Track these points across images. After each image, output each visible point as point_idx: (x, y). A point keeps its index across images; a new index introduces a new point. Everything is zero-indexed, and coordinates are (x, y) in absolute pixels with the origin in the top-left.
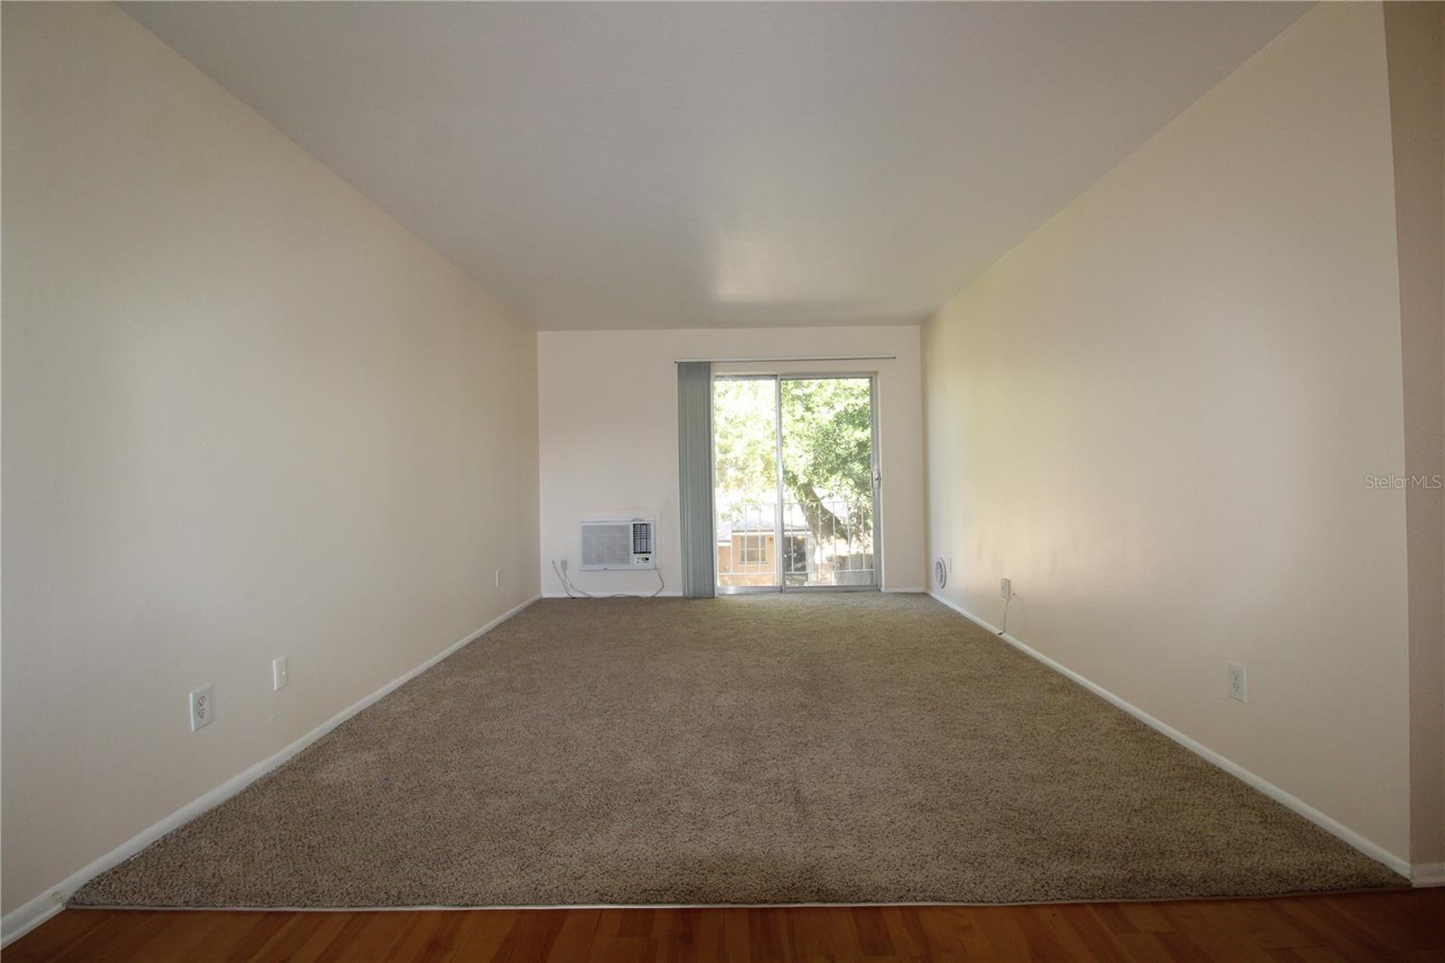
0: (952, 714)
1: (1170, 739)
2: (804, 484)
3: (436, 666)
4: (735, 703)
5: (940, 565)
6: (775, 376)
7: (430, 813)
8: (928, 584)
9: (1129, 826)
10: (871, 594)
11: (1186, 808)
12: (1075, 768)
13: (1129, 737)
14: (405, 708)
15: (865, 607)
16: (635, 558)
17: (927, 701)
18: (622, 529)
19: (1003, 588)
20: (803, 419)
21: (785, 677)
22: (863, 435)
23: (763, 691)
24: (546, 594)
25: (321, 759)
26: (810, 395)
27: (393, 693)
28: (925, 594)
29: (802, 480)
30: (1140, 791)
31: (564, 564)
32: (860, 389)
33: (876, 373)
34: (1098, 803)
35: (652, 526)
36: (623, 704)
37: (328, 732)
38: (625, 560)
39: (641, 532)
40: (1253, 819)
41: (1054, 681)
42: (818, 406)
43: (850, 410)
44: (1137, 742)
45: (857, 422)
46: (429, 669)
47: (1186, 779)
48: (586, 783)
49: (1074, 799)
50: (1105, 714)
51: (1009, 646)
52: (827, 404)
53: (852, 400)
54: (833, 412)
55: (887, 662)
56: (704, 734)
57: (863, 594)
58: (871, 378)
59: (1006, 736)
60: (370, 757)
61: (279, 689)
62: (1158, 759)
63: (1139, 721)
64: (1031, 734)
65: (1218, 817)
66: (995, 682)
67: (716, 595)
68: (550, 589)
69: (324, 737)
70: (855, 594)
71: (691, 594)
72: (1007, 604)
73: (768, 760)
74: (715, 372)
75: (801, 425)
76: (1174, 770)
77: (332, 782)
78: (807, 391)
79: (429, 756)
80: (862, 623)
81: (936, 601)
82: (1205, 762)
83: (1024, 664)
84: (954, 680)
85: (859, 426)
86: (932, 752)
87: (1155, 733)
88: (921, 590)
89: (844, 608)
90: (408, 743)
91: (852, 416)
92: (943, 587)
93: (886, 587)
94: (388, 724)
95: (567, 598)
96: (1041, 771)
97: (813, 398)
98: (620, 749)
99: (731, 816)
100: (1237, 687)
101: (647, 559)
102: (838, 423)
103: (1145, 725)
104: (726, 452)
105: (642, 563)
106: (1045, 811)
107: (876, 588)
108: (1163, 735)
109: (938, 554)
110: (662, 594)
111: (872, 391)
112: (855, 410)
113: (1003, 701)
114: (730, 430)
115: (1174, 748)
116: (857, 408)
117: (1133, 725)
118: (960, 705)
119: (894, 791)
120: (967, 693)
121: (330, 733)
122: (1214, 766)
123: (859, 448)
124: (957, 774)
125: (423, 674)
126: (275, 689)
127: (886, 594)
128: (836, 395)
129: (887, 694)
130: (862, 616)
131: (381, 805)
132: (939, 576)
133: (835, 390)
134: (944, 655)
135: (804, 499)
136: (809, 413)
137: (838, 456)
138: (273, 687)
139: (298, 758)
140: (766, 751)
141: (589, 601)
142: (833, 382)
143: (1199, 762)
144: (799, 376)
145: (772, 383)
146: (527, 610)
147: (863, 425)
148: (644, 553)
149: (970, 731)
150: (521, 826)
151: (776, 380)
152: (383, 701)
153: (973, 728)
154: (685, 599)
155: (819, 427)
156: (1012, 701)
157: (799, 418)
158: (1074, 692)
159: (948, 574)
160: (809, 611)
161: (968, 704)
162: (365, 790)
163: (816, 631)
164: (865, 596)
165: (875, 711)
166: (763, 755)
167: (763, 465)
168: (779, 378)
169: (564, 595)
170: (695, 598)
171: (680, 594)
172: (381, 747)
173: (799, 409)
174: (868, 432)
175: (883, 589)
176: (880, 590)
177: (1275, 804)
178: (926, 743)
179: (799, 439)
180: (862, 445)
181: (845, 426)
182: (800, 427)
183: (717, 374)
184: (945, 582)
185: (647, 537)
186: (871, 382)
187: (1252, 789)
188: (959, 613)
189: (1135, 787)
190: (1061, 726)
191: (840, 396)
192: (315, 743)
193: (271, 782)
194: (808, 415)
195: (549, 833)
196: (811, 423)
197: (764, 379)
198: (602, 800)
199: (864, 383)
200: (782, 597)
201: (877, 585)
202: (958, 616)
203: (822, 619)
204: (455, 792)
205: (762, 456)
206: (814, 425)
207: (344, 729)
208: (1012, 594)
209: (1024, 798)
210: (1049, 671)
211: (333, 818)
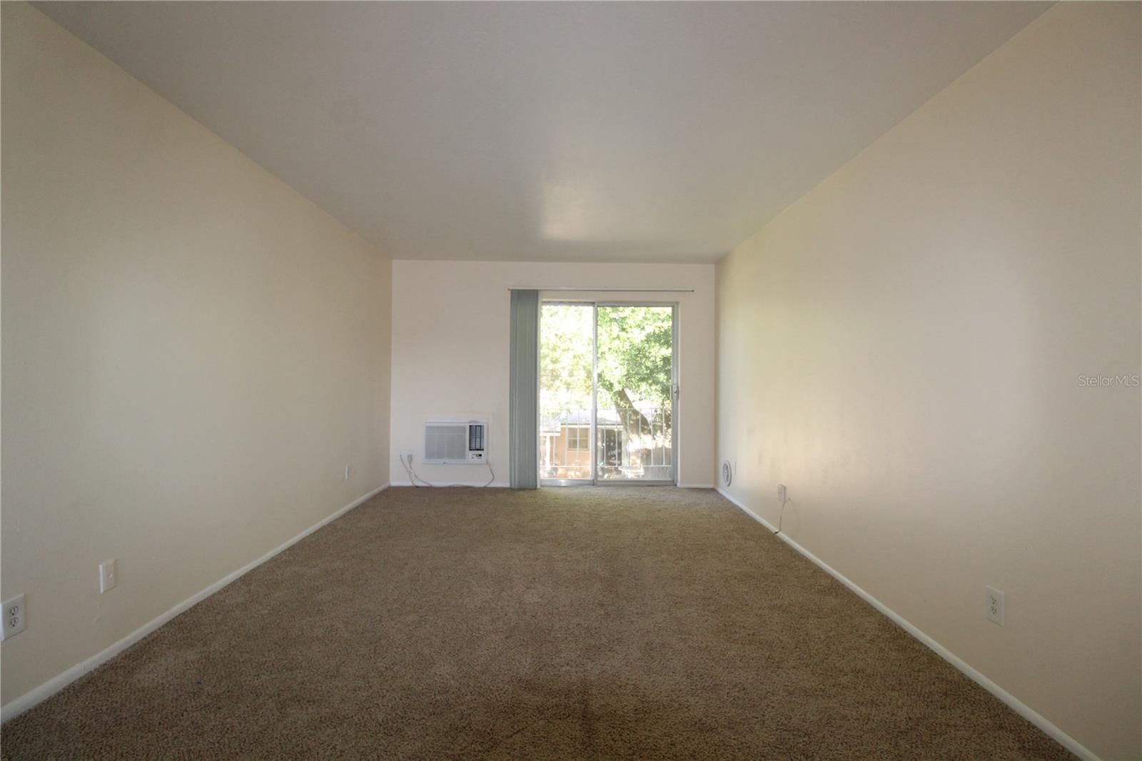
0: (734, 616)
1: (928, 648)
2: (619, 391)
3: (280, 554)
4: (540, 600)
5: (726, 467)
6: (593, 304)
7: (228, 726)
8: (716, 481)
9: (897, 752)
10: (668, 488)
11: (948, 730)
12: (844, 680)
13: (891, 644)
14: (240, 600)
15: (663, 501)
16: (470, 454)
17: (711, 601)
18: (462, 429)
19: (779, 493)
20: (618, 337)
21: (587, 573)
22: (667, 352)
23: (567, 587)
24: (394, 483)
25: (145, 657)
26: (624, 318)
27: (234, 584)
28: (713, 490)
29: (617, 387)
30: (905, 709)
31: (410, 458)
32: (666, 315)
33: (677, 303)
34: (867, 723)
35: (485, 428)
36: (439, 600)
37: (161, 625)
38: (462, 456)
39: (476, 432)
40: (1011, 745)
41: (823, 582)
42: (631, 327)
43: (657, 332)
44: (898, 650)
45: (662, 341)
46: (272, 558)
47: (946, 694)
48: (387, 691)
49: (844, 717)
50: (868, 619)
51: (783, 544)
52: (639, 326)
53: (659, 323)
54: (644, 333)
55: (678, 559)
56: (507, 635)
57: (662, 488)
58: (673, 307)
59: (781, 642)
60: (191, 655)
61: (104, 592)
62: (919, 671)
63: (900, 627)
64: (804, 639)
65: (979, 741)
66: (772, 581)
67: (538, 486)
68: (398, 479)
69: (156, 631)
70: (655, 488)
71: (516, 485)
72: (783, 506)
73: (562, 666)
74: (542, 299)
75: (617, 342)
76: (934, 684)
77: (146, 685)
78: (622, 315)
79: (246, 656)
80: (659, 517)
81: (722, 497)
82: (962, 675)
83: (796, 563)
84: (735, 578)
85: (664, 344)
86: (713, 659)
87: (915, 641)
88: (711, 486)
89: (645, 501)
90: (231, 640)
91: (659, 336)
92: (729, 485)
93: (681, 483)
94: (219, 618)
95: (412, 486)
96: (813, 684)
97: (627, 321)
98: (426, 651)
99: (519, 734)
100: (994, 610)
101: (480, 455)
102: (648, 341)
103: (906, 632)
104: (555, 362)
105: (476, 460)
106: (818, 732)
107: (673, 483)
108: (921, 643)
109: (725, 457)
110: (493, 485)
111: (674, 317)
112: (661, 332)
113: (778, 602)
114: (559, 344)
115: (933, 659)
116: (663, 330)
117: (894, 632)
118: (740, 606)
119: (676, 705)
120: (747, 593)
121: (163, 627)
122: (970, 680)
123: (664, 363)
124: (735, 686)
125: (265, 563)
126: (102, 591)
127: (680, 488)
128: (645, 319)
129: (677, 592)
130: (660, 510)
131: (185, 713)
132: (726, 477)
133: (646, 314)
134: (728, 551)
135: (619, 401)
136: (624, 333)
137: (647, 368)
138: (99, 589)
139: (124, 655)
140: (562, 655)
141: (430, 489)
142: (643, 309)
143: (956, 675)
144: (615, 304)
145: (590, 309)
146: (374, 498)
147: (667, 343)
148: (478, 450)
149: (749, 635)
150: (314, 744)
151: (594, 306)
152: (219, 593)
153: (752, 631)
154: (511, 490)
155: (632, 345)
156: (786, 602)
157: (615, 336)
158: (841, 594)
159: (733, 472)
160: (616, 503)
161: (748, 605)
162: (175, 696)
163: (619, 525)
164: (664, 490)
165: (664, 611)
166: (558, 660)
167: (586, 375)
168: (596, 306)
169: (409, 484)
170: (520, 489)
171: (507, 485)
172: (205, 644)
173: (615, 329)
174: (670, 350)
175: (678, 484)
176: (676, 485)
177: (1030, 726)
178: (708, 649)
179: (616, 354)
180: (666, 360)
181: (653, 344)
182: (616, 344)
183: (544, 300)
184: (731, 479)
185: (481, 437)
186: (673, 310)
187: (1007, 707)
188: (741, 510)
189: (900, 704)
190: (830, 632)
191: (649, 320)
192: (145, 638)
193: (89, 682)
194: (623, 334)
195: (339, 754)
196: (625, 341)
197: (582, 306)
198: (398, 712)
199: (669, 310)
200: (593, 490)
201: (673, 481)
202: (741, 513)
203: (625, 513)
204: (261, 699)
205: (585, 368)
206: (628, 344)
207: (177, 624)
208: (787, 499)
209: (798, 716)
210: (818, 571)
211: (134, 728)
